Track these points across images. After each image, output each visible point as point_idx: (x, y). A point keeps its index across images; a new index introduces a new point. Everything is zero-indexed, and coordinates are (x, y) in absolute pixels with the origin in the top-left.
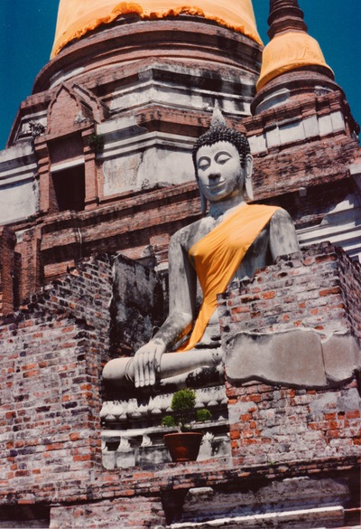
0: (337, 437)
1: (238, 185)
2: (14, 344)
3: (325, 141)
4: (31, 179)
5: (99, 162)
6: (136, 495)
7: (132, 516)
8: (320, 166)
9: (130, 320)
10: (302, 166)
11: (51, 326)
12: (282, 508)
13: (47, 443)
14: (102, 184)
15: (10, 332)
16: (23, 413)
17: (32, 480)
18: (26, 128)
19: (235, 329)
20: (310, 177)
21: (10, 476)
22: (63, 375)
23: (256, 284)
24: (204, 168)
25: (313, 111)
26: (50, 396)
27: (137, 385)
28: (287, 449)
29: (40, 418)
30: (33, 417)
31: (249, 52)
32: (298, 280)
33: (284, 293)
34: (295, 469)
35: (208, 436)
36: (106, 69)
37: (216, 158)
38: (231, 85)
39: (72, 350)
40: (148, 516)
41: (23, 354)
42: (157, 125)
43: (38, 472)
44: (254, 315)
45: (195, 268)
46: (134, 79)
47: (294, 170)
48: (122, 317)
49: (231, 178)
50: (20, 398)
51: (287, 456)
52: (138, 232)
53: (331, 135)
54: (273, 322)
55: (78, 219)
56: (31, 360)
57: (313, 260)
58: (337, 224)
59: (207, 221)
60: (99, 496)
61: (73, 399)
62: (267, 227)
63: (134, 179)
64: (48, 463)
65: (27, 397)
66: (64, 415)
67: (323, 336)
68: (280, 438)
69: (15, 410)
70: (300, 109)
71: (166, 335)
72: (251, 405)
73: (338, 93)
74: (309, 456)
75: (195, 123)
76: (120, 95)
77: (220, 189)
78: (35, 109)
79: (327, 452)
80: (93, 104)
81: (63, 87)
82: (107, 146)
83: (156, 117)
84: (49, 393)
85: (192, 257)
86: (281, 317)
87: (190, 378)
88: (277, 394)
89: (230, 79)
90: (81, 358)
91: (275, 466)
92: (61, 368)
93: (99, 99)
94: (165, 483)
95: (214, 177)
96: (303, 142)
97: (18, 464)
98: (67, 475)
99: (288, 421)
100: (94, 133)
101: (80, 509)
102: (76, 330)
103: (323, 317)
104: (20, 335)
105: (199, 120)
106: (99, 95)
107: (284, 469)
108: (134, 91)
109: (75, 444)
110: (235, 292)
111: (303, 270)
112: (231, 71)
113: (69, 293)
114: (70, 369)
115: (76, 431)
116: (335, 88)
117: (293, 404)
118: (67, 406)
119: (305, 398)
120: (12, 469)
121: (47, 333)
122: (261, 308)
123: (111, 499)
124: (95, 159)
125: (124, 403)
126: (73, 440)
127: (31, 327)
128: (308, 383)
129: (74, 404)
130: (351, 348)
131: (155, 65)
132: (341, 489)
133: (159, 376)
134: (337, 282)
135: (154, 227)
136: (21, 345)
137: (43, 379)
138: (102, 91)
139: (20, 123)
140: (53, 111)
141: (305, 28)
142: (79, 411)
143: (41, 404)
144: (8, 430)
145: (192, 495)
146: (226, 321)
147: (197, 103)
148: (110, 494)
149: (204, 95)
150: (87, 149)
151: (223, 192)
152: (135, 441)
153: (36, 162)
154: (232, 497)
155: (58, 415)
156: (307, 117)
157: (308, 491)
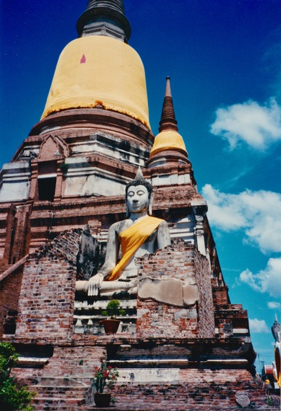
0: (185, 329)
1: (146, 207)
2: (36, 268)
3: (180, 187)
4: (27, 180)
5: (64, 178)
6: (95, 345)
7: (94, 355)
8: (177, 199)
9: (84, 263)
10: (168, 198)
11: (56, 262)
12: (161, 358)
13: (47, 317)
14: (64, 189)
15: (35, 262)
16: (37, 302)
17: (38, 335)
18: (27, 153)
19: (144, 275)
20: (171, 203)
21: (27, 332)
22: (59, 286)
23: (156, 256)
24: (131, 196)
25: (176, 172)
26: (52, 295)
27: (89, 295)
28: (162, 332)
29: (46, 305)
30: (42, 304)
31: (145, 133)
32: (176, 257)
33: (168, 262)
34: (169, 341)
35: (121, 323)
36: (73, 130)
37: (137, 193)
38: (134, 149)
39: (65, 275)
40: (101, 355)
41: (40, 274)
42: (96, 164)
43: (41, 331)
44: (154, 270)
45: (121, 242)
46: (87, 138)
47: (164, 199)
48: (81, 261)
49: (143, 203)
50: (37, 295)
51: (162, 336)
52: (82, 217)
53: (183, 185)
54: (162, 274)
55: (52, 205)
56: (44, 277)
57: (183, 249)
58: (181, 228)
59: (129, 221)
60: (78, 344)
61: (63, 298)
62: (157, 229)
63: (82, 189)
64: (47, 327)
65: (40, 294)
66: (58, 305)
67: (184, 284)
68: (159, 327)
69: (33, 300)
70: (170, 170)
71: (104, 272)
72: (148, 310)
73: (189, 165)
74: (172, 336)
75: (116, 166)
76: (79, 145)
77: (137, 207)
78: (32, 143)
79: (181, 336)
80: (64, 147)
81: (50, 136)
82: (69, 170)
83: (97, 160)
84: (51, 293)
85: (120, 237)
86: (166, 273)
87: (115, 295)
88: (160, 307)
89: (135, 146)
90: (69, 279)
91: (160, 339)
92: (59, 282)
93: (68, 145)
94: (109, 341)
95: (135, 202)
96: (169, 186)
97: (32, 326)
98: (56, 334)
99: (164, 320)
100: (64, 163)
101: (68, 349)
102: (68, 266)
103: (184, 275)
104: (40, 264)
105: (118, 164)
106: (68, 143)
107: (165, 340)
108: (86, 144)
109: (61, 319)
110: (146, 258)
111: (178, 253)
112: (135, 142)
113: (61, 246)
114: (63, 284)
115: (63, 313)
116: (188, 162)
117: (167, 312)
118: (60, 301)
119: (173, 310)
120: (28, 328)
121: (54, 265)
122: (157, 267)
123: (83, 346)
124: (62, 176)
125: (81, 303)
126: (61, 317)
127: (46, 261)
128: (175, 304)
129: (64, 301)
130: (196, 291)
131: (99, 133)
132: (188, 352)
133: (100, 291)
134: (193, 261)
135: (91, 216)
136: (40, 269)
137: (49, 287)
138: (70, 141)
139: (22, 149)
140: (44, 147)
141: (177, 130)
142: (66, 304)
143: (47, 299)
144: (28, 309)
145: (121, 348)
146: (141, 271)
147: (117, 155)
148: (83, 344)
149: (120, 152)
150: (59, 170)
151: (138, 209)
152: (85, 321)
153: (31, 172)
154: (140, 351)
155: (55, 304)
156: (173, 174)
157: (174, 352)
